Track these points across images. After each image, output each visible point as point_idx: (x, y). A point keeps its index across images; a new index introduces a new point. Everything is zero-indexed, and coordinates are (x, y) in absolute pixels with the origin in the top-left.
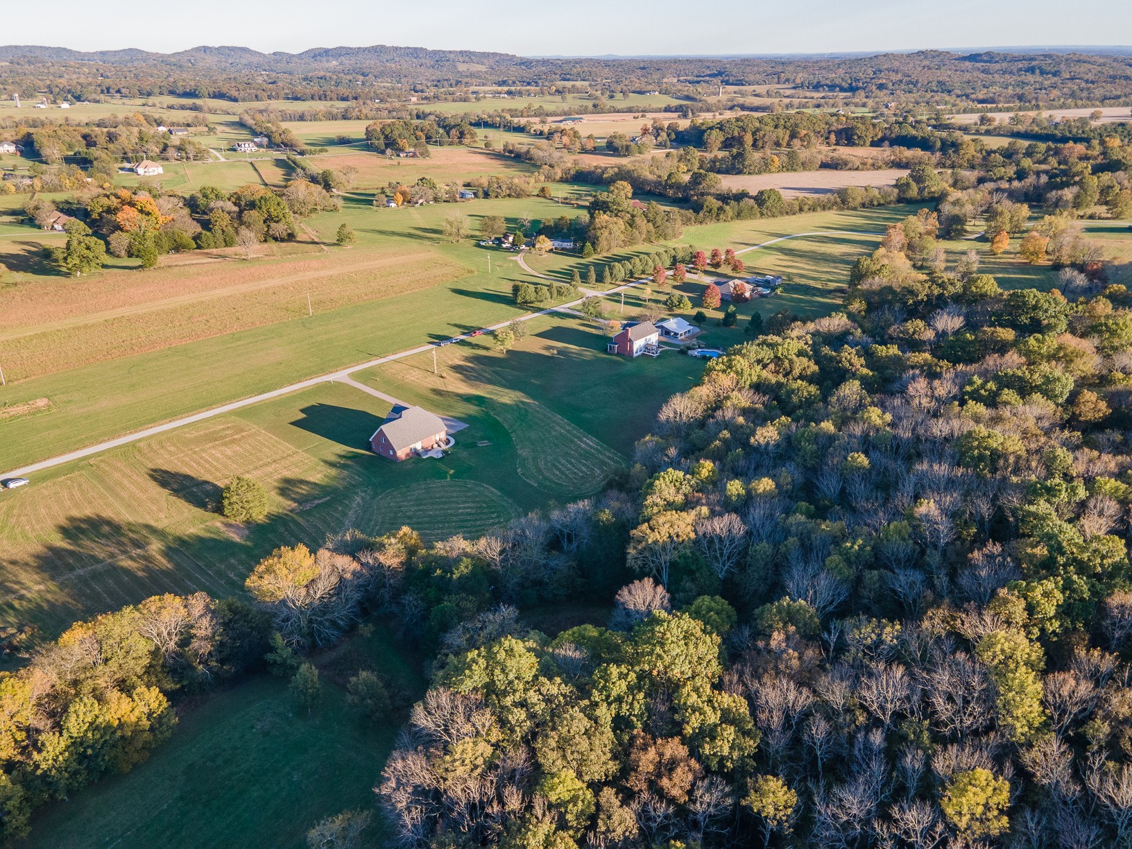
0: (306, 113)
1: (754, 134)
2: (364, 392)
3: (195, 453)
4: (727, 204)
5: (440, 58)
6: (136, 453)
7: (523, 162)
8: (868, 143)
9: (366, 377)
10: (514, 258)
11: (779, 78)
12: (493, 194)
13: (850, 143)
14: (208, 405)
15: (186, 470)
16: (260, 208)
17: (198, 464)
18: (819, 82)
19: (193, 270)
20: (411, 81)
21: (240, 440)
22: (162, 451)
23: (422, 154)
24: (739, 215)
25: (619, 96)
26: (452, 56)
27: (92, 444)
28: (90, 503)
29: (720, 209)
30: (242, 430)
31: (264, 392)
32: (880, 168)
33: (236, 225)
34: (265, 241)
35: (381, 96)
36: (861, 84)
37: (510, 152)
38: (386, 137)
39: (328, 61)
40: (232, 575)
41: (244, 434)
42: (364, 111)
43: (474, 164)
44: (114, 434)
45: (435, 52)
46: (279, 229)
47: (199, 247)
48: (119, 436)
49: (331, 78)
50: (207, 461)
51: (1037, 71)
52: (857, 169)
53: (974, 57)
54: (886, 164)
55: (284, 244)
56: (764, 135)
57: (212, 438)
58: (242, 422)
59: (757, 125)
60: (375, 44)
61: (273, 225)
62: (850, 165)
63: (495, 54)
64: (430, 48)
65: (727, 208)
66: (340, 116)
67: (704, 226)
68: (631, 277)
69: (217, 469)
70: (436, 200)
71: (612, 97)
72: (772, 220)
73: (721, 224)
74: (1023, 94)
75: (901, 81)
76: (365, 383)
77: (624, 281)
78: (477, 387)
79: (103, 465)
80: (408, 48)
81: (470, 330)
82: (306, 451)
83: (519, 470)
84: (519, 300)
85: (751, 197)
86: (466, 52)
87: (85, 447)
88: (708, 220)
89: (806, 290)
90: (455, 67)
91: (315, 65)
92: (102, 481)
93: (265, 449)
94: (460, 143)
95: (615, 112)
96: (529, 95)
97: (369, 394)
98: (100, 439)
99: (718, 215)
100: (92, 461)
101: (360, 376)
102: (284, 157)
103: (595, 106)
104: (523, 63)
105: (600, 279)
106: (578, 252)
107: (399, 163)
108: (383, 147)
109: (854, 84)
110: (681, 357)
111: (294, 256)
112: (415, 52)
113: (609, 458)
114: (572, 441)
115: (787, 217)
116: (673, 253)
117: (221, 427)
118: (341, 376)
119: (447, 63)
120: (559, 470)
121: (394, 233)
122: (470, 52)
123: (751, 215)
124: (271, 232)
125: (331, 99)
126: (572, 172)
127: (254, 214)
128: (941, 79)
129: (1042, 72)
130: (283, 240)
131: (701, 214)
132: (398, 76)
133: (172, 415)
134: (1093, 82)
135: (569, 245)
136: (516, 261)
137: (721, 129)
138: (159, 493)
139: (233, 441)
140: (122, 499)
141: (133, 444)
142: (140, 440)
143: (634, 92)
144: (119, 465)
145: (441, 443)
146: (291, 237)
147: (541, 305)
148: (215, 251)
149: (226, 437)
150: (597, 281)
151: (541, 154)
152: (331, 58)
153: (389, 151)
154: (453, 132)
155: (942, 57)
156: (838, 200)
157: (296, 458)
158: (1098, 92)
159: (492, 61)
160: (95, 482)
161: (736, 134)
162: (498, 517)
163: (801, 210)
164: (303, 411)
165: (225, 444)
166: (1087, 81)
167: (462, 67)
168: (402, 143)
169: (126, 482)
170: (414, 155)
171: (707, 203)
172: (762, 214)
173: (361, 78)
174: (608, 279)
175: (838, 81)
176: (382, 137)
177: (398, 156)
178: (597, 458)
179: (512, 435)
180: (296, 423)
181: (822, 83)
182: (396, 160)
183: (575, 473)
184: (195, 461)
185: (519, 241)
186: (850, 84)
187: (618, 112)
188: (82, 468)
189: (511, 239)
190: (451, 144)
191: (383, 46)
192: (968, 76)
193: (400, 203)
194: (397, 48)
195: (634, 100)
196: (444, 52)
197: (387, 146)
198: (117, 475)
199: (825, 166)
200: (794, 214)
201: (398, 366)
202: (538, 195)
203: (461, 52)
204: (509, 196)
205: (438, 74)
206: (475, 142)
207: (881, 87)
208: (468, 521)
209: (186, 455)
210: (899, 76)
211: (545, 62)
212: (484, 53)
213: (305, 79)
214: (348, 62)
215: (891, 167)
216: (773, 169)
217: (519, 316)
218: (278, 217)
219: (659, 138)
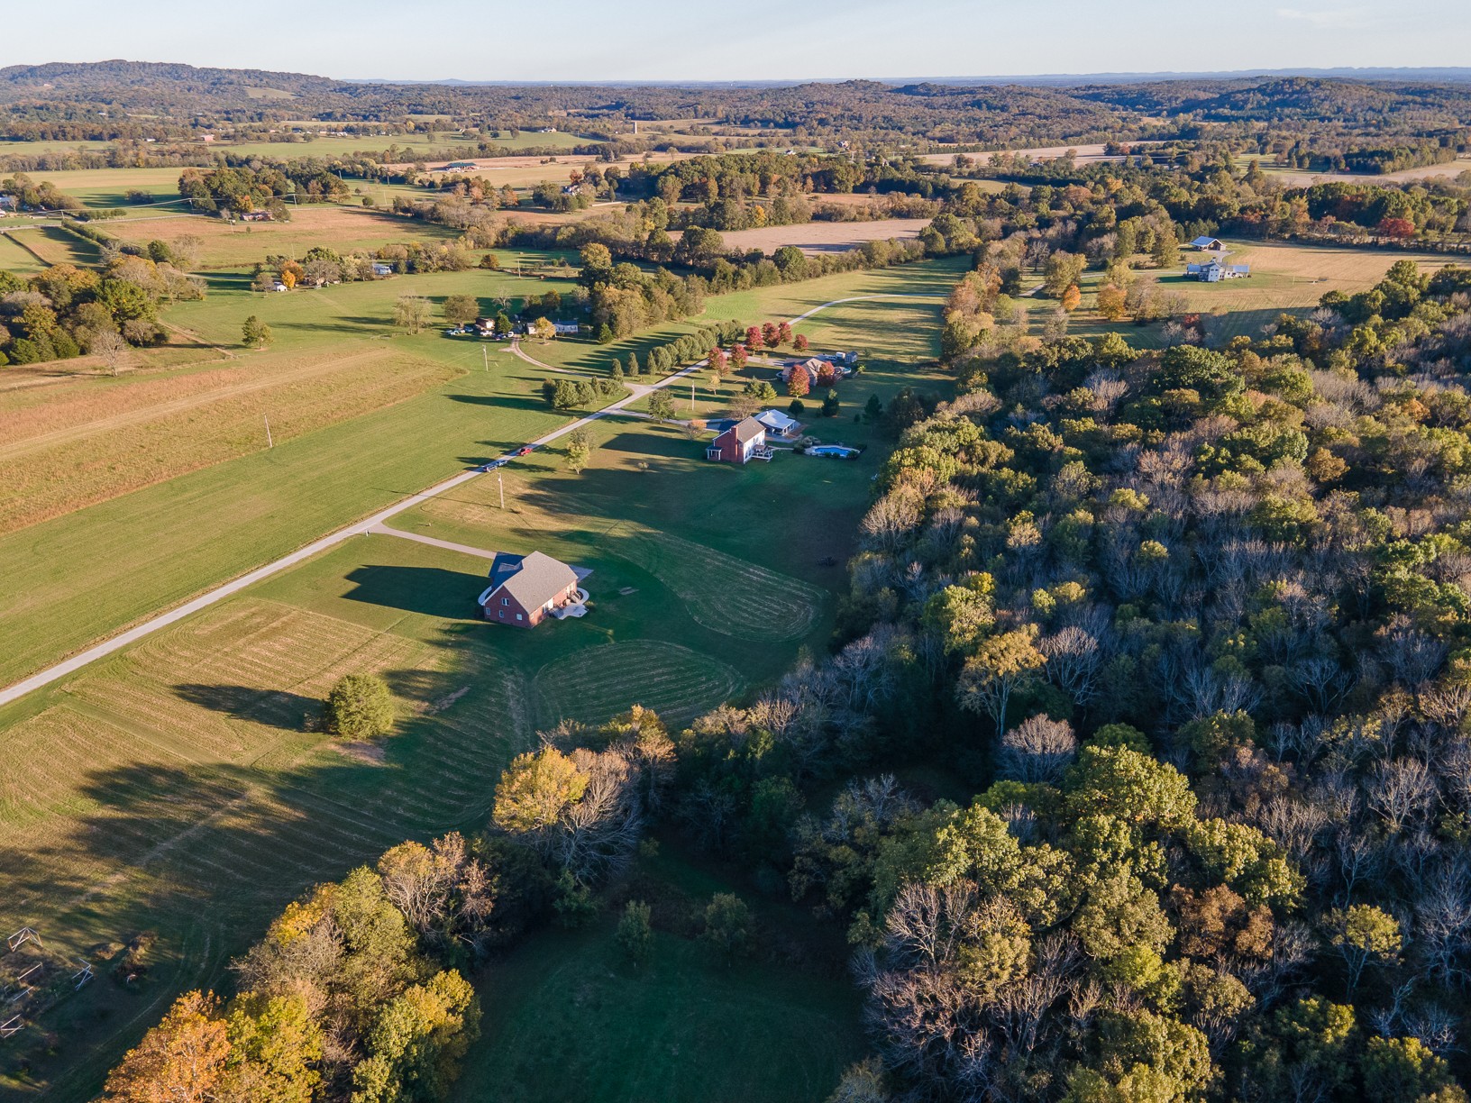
0: (49, 159)
1: (718, 179)
2: (420, 544)
3: (226, 654)
4: (744, 267)
5: (216, 80)
6: (134, 667)
7: (427, 223)
8: (850, 189)
9: (410, 520)
10: (508, 350)
11: (696, 111)
12: (421, 268)
13: (830, 189)
14: (204, 586)
15: (228, 680)
16: (105, 299)
17: (243, 668)
18: (747, 117)
19: (30, 395)
20: (185, 112)
21: (284, 628)
22: (172, 659)
23: (278, 217)
24: (758, 281)
25: (505, 134)
26: (233, 77)
27: (50, 664)
28: (109, 747)
29: (736, 274)
30: (278, 615)
31: (273, 560)
32: (879, 218)
33: (69, 326)
35: (157, 134)
36: (797, 119)
37: (406, 210)
38: (214, 192)
39: (36, 84)
40: (401, 811)
41: (284, 619)
42: (143, 155)
43: (358, 228)
44: (77, 647)
45: (205, 73)
46: (140, 327)
47: (14, 361)
48: (87, 647)
49: (56, 108)
50: (251, 663)
51: (984, 106)
52: (854, 220)
53: (909, 89)
54: (886, 212)
55: (155, 351)
56: (732, 181)
57: (238, 630)
58: (273, 604)
59: (720, 168)
60: (108, 58)
61: (129, 323)
62: (846, 216)
63: (298, 76)
64: (197, 65)
65: (745, 272)
66: (104, 162)
67: (721, 296)
68: (679, 365)
69: (277, 672)
70: (343, 278)
71: (495, 136)
72: (795, 285)
73: (740, 293)
74: (982, 132)
75: (842, 116)
76: (413, 530)
77: (672, 370)
78: (570, 521)
79: (89, 691)
80: (162, 64)
81: (515, 448)
82: (391, 630)
83: (696, 618)
84: (557, 403)
85: (768, 258)
86: (254, 71)
87: (40, 669)
88: (724, 288)
89: (893, 366)
90: (244, 92)
91: (17, 90)
92: (106, 714)
93: (329, 636)
94: (325, 200)
95: (509, 155)
96: (379, 133)
97: (429, 546)
98: (59, 655)
99: (734, 282)
100: (67, 688)
101: (401, 521)
102: (58, 224)
103: (482, 147)
104: (345, 89)
105: (644, 369)
106: (595, 336)
107: (248, 230)
108: (214, 207)
109: (790, 119)
110: (798, 457)
111: (187, 366)
112: (175, 71)
113: (795, 588)
114: (738, 575)
115: (811, 281)
116: (718, 330)
117: (242, 614)
118: (372, 524)
119: (231, 88)
120: (745, 611)
121: (314, 327)
122: (261, 73)
123: (772, 281)
124: (128, 333)
125: (74, 138)
126: (510, 234)
127: (97, 307)
128: (886, 114)
129: (990, 108)
130: (147, 344)
131: (715, 281)
132: (163, 105)
133: (153, 606)
134: (1046, 118)
135: (572, 328)
136: (512, 353)
137: (677, 175)
138: (211, 718)
139: (275, 631)
140: (157, 735)
141: (120, 654)
142: (127, 647)
143: (522, 129)
144: (117, 687)
145: (574, 598)
146: (160, 340)
147: (585, 408)
148: (46, 366)
149: (258, 626)
150: (640, 372)
151: (454, 212)
152: (40, 80)
153: (225, 213)
154: (313, 184)
155: (874, 88)
156: (863, 257)
157: (381, 643)
158: (1057, 129)
159: (295, 85)
160: (95, 717)
161: (696, 180)
162: (709, 680)
163: (824, 271)
164: (350, 577)
165: (264, 637)
166: (1040, 117)
167: (255, 93)
168: (245, 200)
169: (146, 710)
170: (265, 218)
171: (720, 268)
172: (783, 278)
173: (105, 107)
174: (654, 370)
175: (769, 115)
176: (209, 193)
177: (242, 219)
178: (783, 591)
179: (657, 575)
180: (350, 595)
181: (752, 117)
182: (242, 227)
183: (768, 613)
184: (235, 666)
185: (504, 326)
186: (786, 119)
187: (513, 155)
188: (56, 701)
189: (490, 324)
190: (312, 201)
191: (122, 62)
192: (913, 111)
193: (292, 285)
194: (144, 64)
195: (525, 140)
196: (220, 71)
197: (220, 204)
198: (125, 703)
199: (817, 217)
200: (818, 276)
201: (444, 504)
202: (480, 267)
203: (246, 72)
204: (443, 268)
205: (222, 103)
206: (347, 197)
207: (822, 122)
208: (675, 690)
209: (216, 659)
210: (839, 111)
211: (376, 88)
212: (282, 74)
213: (15, 110)
214: (71, 85)
215: (891, 217)
216: (759, 223)
217: (564, 424)
218: (134, 310)
219: (599, 188)
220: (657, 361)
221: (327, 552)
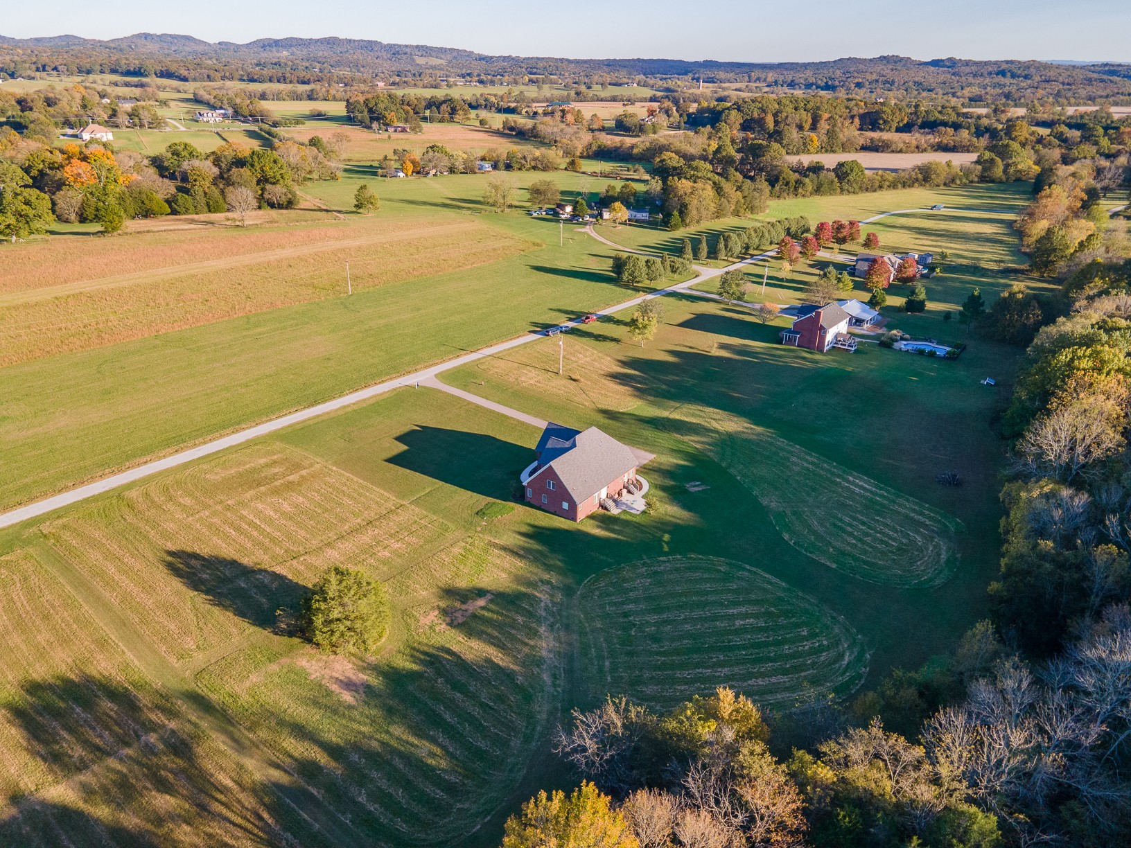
0: (268, 92)
1: (775, 115)
2: (469, 403)
3: (228, 508)
4: (806, 176)
5: (396, 51)
6: (125, 510)
7: (527, 140)
8: (894, 128)
9: (462, 377)
10: (583, 230)
11: (749, 77)
12: (516, 166)
13: (875, 126)
14: (235, 424)
16: (252, 166)
17: (238, 529)
18: (792, 81)
19: (172, 236)
20: (371, 71)
21: (299, 484)
22: (170, 506)
23: (413, 129)
24: (818, 190)
25: (596, 87)
26: (408, 50)
27: (45, 495)
28: (46, 617)
29: (798, 182)
30: (297, 467)
31: (315, 403)
32: (924, 150)
33: (221, 186)
34: (260, 208)
35: (346, 80)
36: (837, 83)
37: (512, 129)
38: (370, 111)
39: (278, 51)
41: (304, 472)
42: (333, 92)
43: (473, 140)
45: (390, 46)
46: (276, 192)
47: (174, 212)
48: (92, 479)
49: (286, 64)
50: (250, 524)
51: (1009, 74)
52: (901, 151)
53: (936, 63)
54: (932, 147)
55: (284, 211)
56: (787, 117)
57: (251, 480)
58: (296, 452)
59: (777, 106)
60: (327, 36)
61: (268, 187)
62: (894, 147)
63: (452, 50)
64: (385, 42)
65: (807, 180)
66: (305, 96)
67: (781, 201)
68: (745, 253)
69: (273, 540)
70: (452, 170)
71: (589, 88)
72: (852, 197)
73: (800, 200)
74: (1010, 93)
75: (877, 81)
76: (465, 387)
77: (738, 257)
79: (66, 535)
80: (362, 41)
81: (580, 316)
82: (416, 502)
83: (786, 536)
84: (625, 277)
85: (828, 170)
86: (422, 46)
87: (32, 499)
88: (785, 194)
90: (413, 60)
91: (264, 55)
92: (67, 568)
93: (346, 500)
94: (451, 120)
95: (598, 100)
96: (501, 84)
97: (478, 406)
98: (59, 485)
99: (796, 189)
100: (46, 528)
101: (452, 377)
102: (256, 129)
103: (578, 94)
104: (483, 59)
105: (713, 254)
106: (665, 224)
107: (389, 137)
108: (367, 121)
109: (830, 83)
111: (304, 223)
112: (370, 45)
113: (914, 511)
114: (836, 484)
115: (868, 194)
117: (262, 461)
118: (425, 377)
119: (405, 57)
120: (850, 534)
122: (427, 47)
123: (831, 191)
124: (266, 196)
125: (291, 82)
126: (594, 148)
127: (246, 172)
128: (916, 79)
129: (1013, 76)
130: (280, 207)
131: (777, 188)
132: (356, 66)
133: (177, 441)
134: (1068, 84)
135: (643, 216)
136: (586, 233)
137: (739, 110)
138: (178, 593)
139: (289, 486)
140: (107, 607)
141: (118, 494)
142: (130, 486)
143: (610, 84)
144: (97, 534)
145: (632, 488)
146: (290, 204)
147: (653, 285)
149: (274, 477)
150: (708, 257)
151: (549, 130)
152: (281, 49)
153: (375, 125)
154: (444, 107)
155: (903, 62)
157: (403, 517)
158: (1083, 93)
159: (449, 57)
160: (54, 571)
161: (756, 115)
163: (881, 187)
164: (398, 439)
165: (276, 492)
166: (1063, 84)
167: (420, 61)
168: (391, 116)
169: (112, 570)
170: (404, 130)
171: (784, 175)
172: (842, 189)
173: (318, 65)
174: (722, 255)
175: (812, 80)
176: (366, 110)
177: (387, 130)
178: (899, 513)
179: (731, 471)
181: (797, 81)
182: (385, 135)
183: (882, 542)
184: (232, 525)
185: (582, 210)
186: (826, 83)
187: (602, 100)
188: (27, 542)
189: (569, 209)
190: (442, 120)
191: (336, 38)
192: (942, 78)
193: (410, 173)
194: (350, 40)
195: (612, 91)
196: (400, 46)
197: (372, 119)
198: (95, 556)
199: (864, 148)
200: (875, 191)
201: (501, 364)
202: (566, 169)
203: (417, 47)
204: (534, 168)
205: (397, 66)
206: (468, 119)
207: (859, 85)
209: (214, 514)
210: (874, 77)
211: (504, 59)
212: (441, 48)
213: (258, 65)
214: (300, 53)
215: (936, 150)
216: (812, 151)
217: (630, 298)
218: (274, 177)
219: (671, 119)
220: (726, 247)
221: (371, 402)
